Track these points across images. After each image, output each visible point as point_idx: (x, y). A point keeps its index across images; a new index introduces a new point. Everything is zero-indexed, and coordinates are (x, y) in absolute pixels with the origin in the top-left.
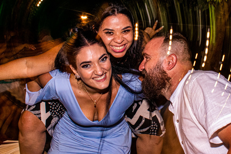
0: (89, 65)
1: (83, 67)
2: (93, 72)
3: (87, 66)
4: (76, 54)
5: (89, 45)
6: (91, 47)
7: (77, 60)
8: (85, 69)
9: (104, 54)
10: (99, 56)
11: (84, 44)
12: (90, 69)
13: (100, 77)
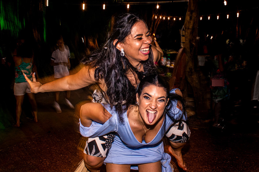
0: (149, 98)
1: (145, 97)
2: (149, 104)
3: (148, 98)
4: (145, 86)
5: (157, 85)
6: (158, 88)
7: (143, 90)
8: (145, 99)
9: (164, 97)
10: (160, 96)
11: (154, 83)
12: (149, 101)
13: (151, 111)
